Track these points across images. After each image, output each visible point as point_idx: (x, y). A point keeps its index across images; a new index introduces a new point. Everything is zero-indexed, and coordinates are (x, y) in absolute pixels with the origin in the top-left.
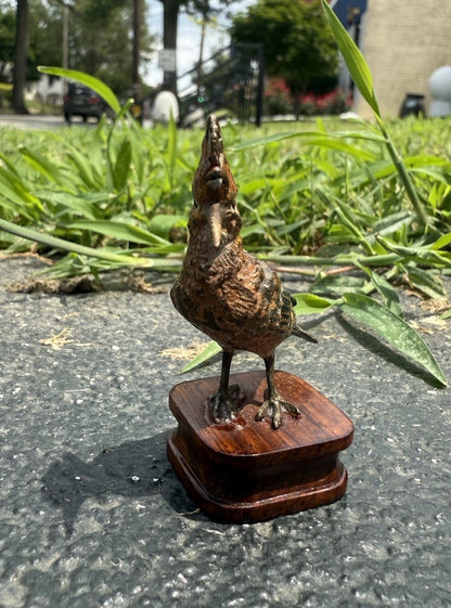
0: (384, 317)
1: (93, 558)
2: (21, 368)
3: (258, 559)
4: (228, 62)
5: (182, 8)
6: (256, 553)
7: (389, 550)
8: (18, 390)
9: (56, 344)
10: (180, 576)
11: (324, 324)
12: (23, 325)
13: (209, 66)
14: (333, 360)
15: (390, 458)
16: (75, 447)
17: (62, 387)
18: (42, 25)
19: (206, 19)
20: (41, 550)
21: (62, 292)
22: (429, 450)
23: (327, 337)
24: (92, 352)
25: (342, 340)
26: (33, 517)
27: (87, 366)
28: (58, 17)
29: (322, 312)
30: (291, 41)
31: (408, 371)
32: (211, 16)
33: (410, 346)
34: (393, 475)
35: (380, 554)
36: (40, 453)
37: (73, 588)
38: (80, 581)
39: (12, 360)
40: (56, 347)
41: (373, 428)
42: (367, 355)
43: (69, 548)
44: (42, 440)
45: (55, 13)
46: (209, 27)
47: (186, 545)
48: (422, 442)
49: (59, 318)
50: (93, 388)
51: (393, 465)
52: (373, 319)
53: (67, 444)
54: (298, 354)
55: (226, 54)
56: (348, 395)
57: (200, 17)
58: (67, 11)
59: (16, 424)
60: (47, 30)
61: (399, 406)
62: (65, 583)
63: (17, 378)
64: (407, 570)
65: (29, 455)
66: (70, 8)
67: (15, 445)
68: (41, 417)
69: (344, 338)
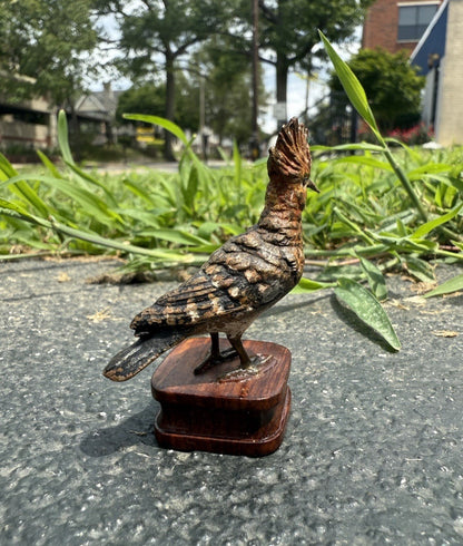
0: (361, 295)
1: (42, 469)
2: (63, 336)
3: (167, 477)
4: (327, 108)
5: (291, 69)
6: (168, 472)
7: (280, 477)
8: (52, 350)
9: (96, 319)
10: (99, 485)
11: (316, 304)
12: (82, 306)
13: (313, 112)
14: (310, 330)
15: (318, 406)
16: (73, 390)
17: (85, 349)
18: (184, 93)
19: (310, 75)
20: (9, 461)
21: (123, 283)
22: (356, 401)
23: (314, 313)
24: (120, 325)
25: (325, 315)
26: (16, 439)
27: (111, 334)
28: (197, 86)
29: (319, 294)
30: (379, 86)
31: (370, 339)
32: (313, 73)
33: (375, 318)
34: (313, 419)
35: (271, 478)
36: (45, 394)
37: (16, 489)
38: (24, 484)
39: (60, 330)
40: (96, 321)
41: (316, 382)
42: (342, 327)
43: (29, 461)
44: (51, 385)
45: (195, 82)
46: (312, 81)
47: (117, 463)
48: (353, 394)
49: (110, 300)
50: (108, 350)
51: (318, 411)
52: (352, 297)
53: (68, 389)
54: (283, 326)
55: (327, 101)
56: (308, 357)
57: (305, 74)
58: (203, 80)
59: (38, 374)
60: (189, 96)
61: (348, 366)
62: (13, 484)
63: (56, 342)
64: (287, 492)
65: (36, 396)
66: (205, 77)
67: (30, 388)
68: (58, 370)
69: (328, 314)
